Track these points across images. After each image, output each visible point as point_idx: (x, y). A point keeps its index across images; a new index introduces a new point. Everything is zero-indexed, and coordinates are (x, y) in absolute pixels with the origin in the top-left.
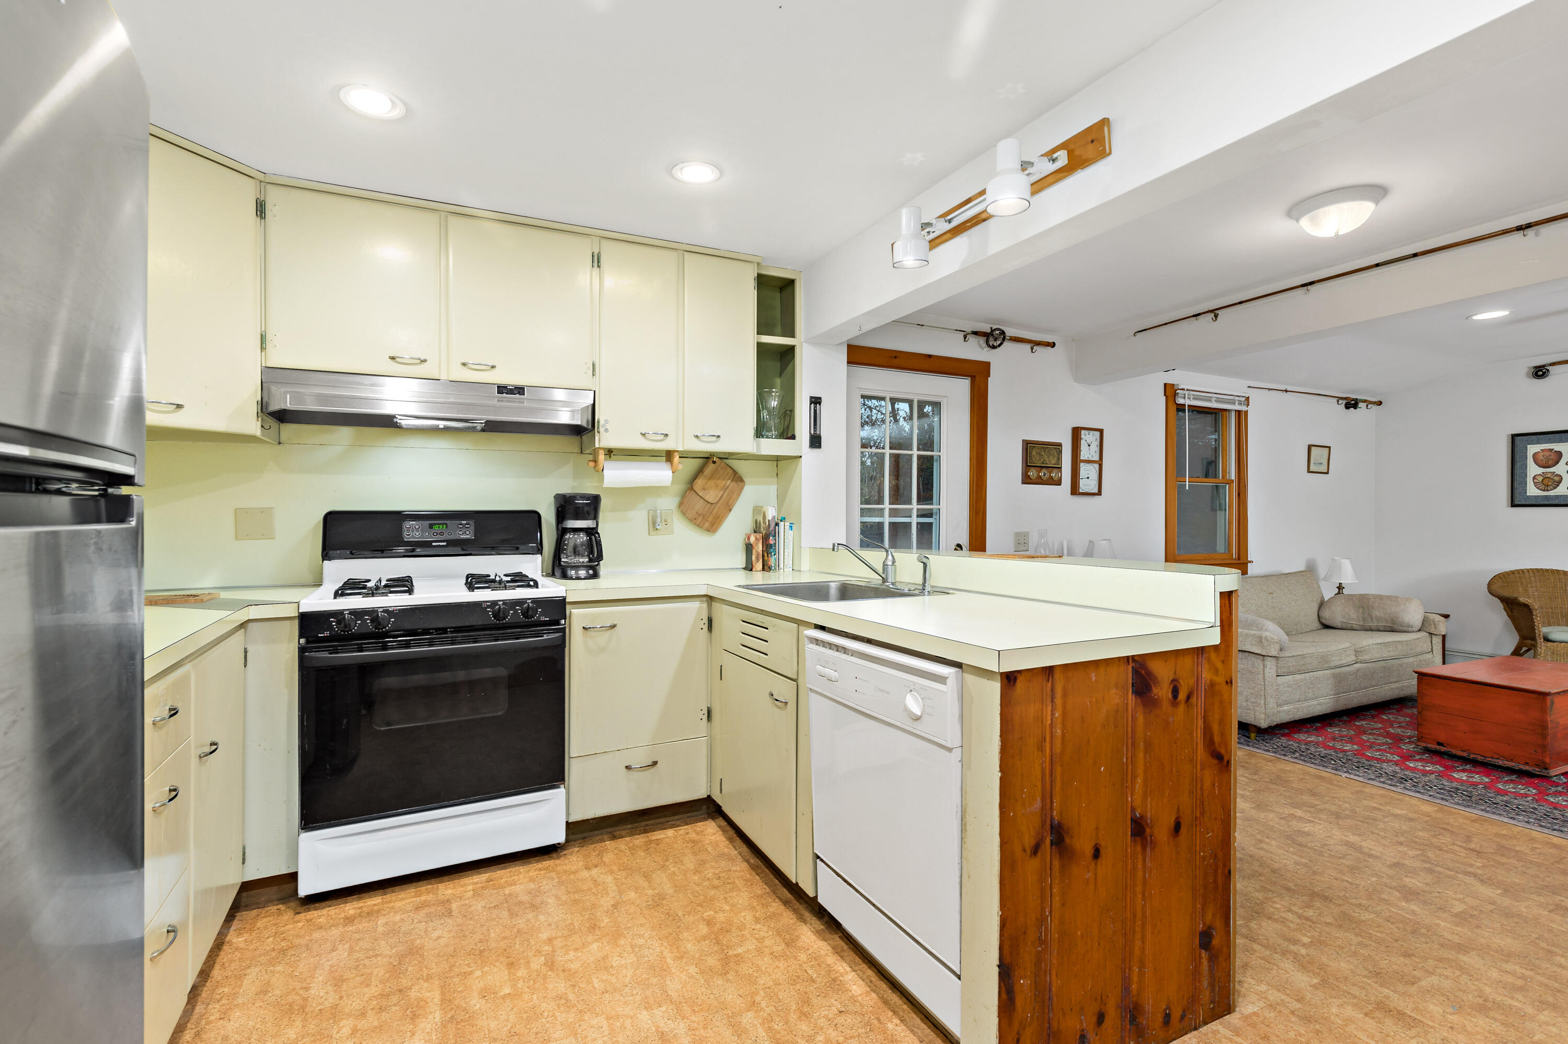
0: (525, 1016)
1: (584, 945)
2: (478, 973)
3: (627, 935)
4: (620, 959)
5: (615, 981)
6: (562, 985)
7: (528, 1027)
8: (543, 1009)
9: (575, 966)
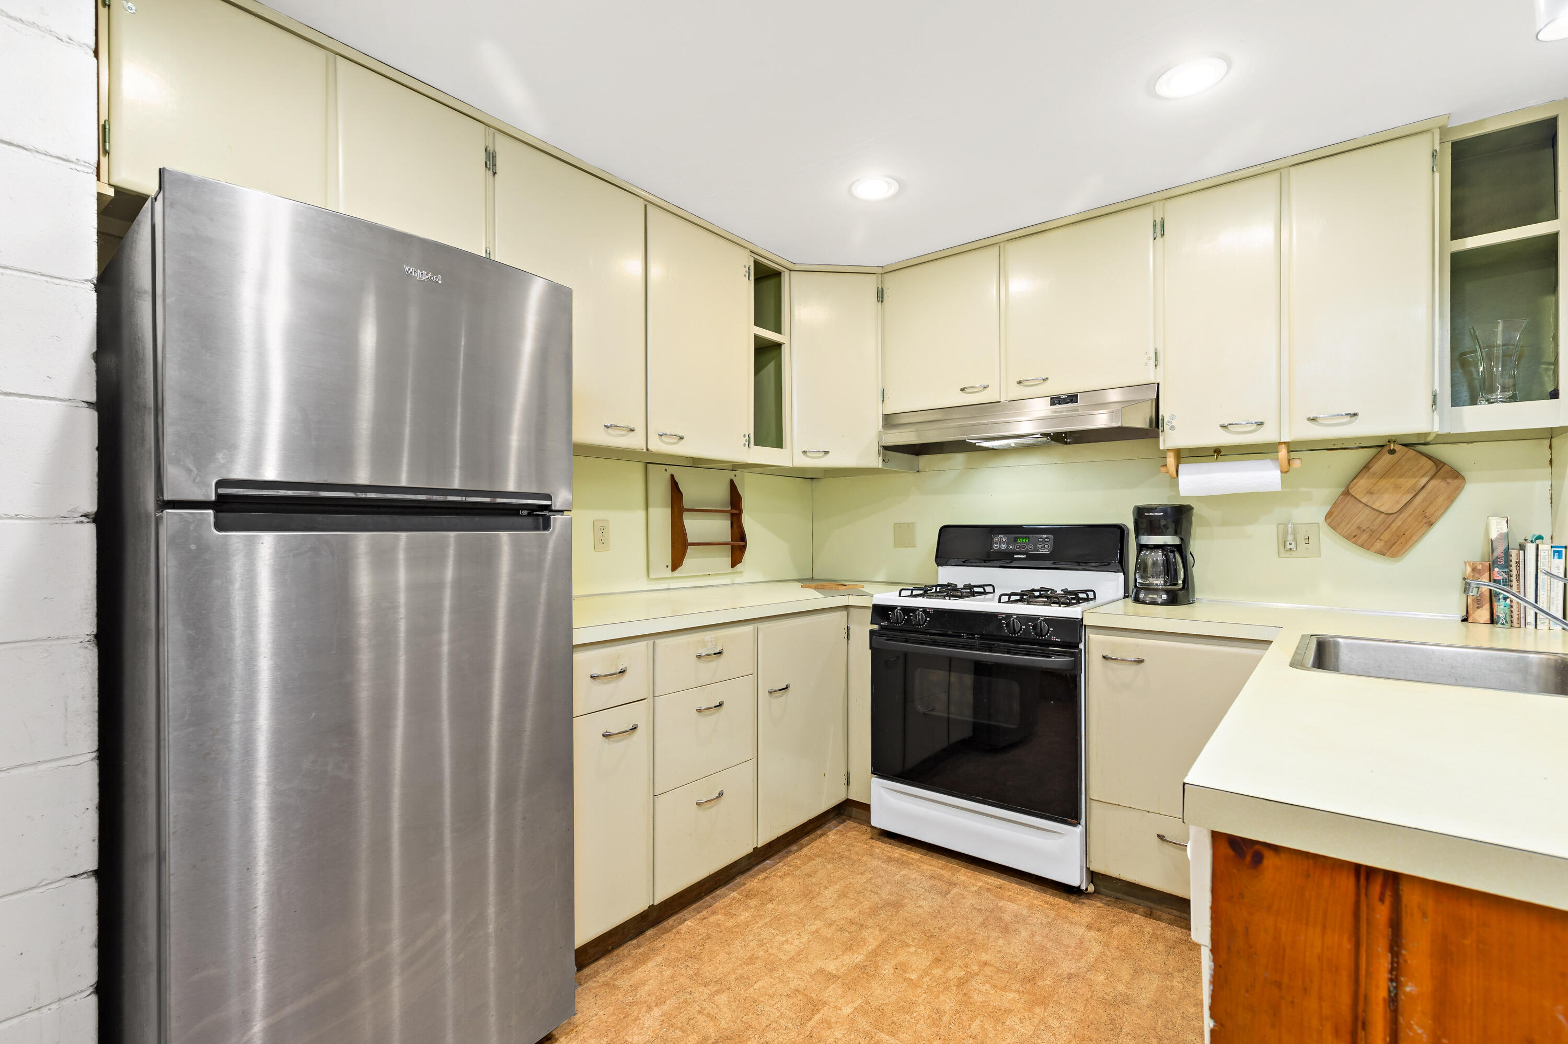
0: (902, 1004)
1: (1005, 988)
2: (912, 949)
3: (1051, 1008)
4: (1018, 1023)
5: (991, 1035)
6: (951, 1004)
7: (894, 1013)
8: (917, 1010)
9: (977, 998)
